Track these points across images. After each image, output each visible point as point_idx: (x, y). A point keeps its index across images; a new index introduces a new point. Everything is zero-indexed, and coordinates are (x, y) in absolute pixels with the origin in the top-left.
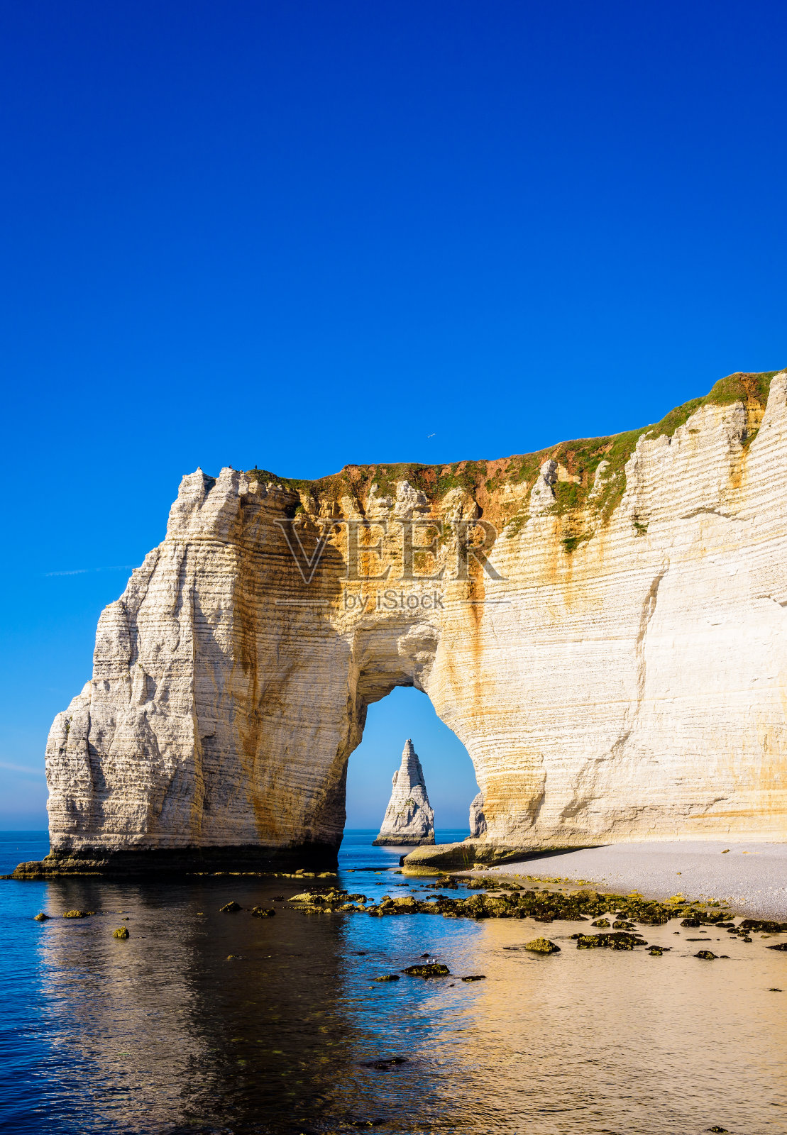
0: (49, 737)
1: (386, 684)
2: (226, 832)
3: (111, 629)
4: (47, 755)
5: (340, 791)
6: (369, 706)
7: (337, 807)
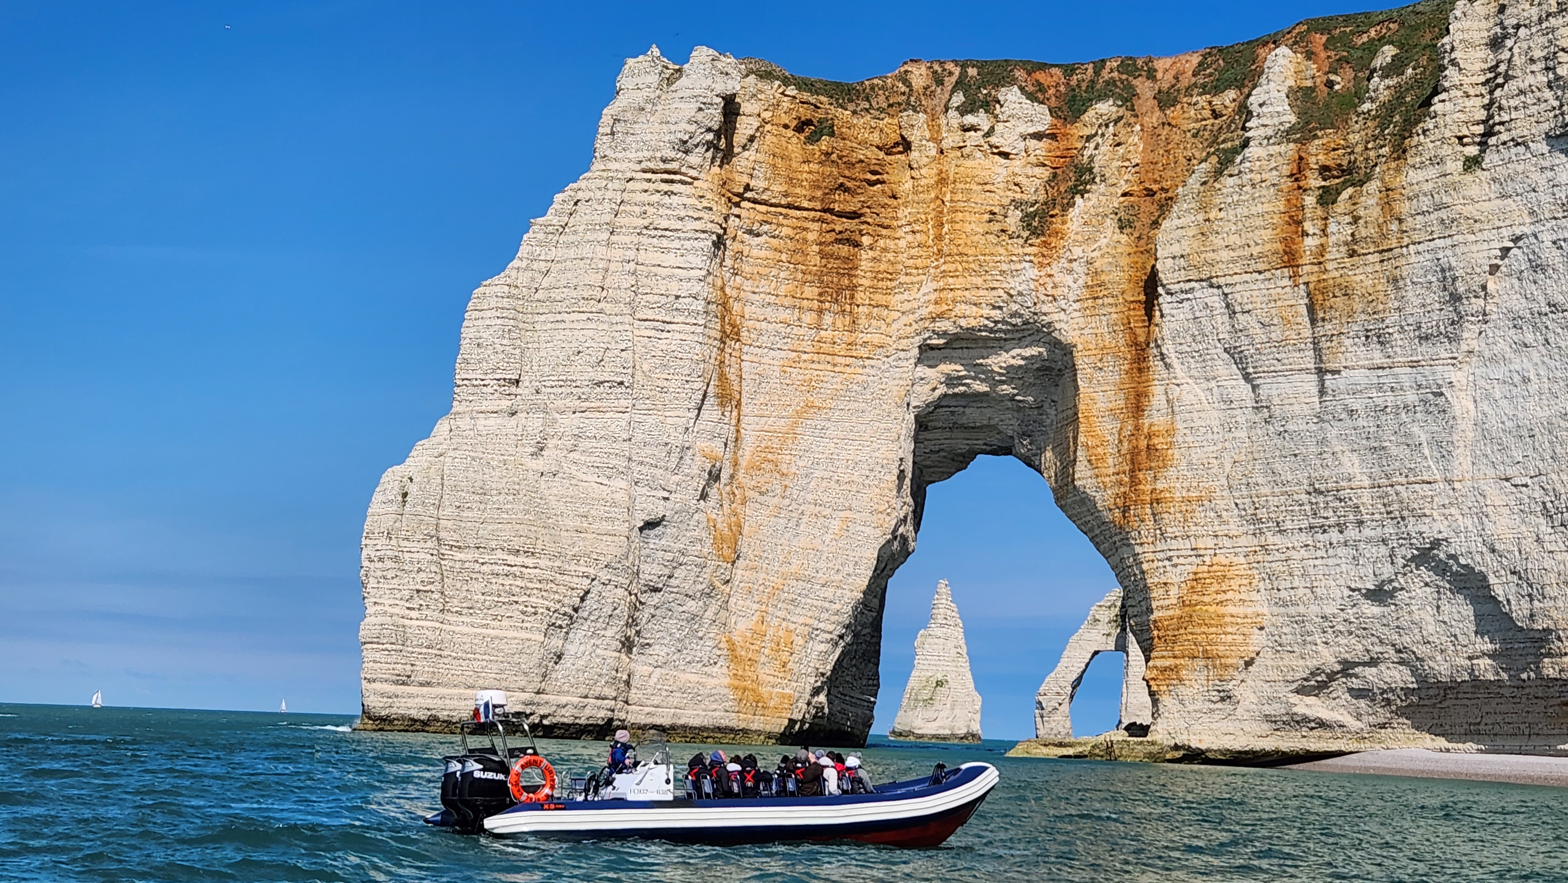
0: (370, 510)
1: (962, 446)
2: (675, 700)
3: (488, 322)
4: (364, 542)
5: (873, 637)
6: (929, 488)
7: (866, 665)
